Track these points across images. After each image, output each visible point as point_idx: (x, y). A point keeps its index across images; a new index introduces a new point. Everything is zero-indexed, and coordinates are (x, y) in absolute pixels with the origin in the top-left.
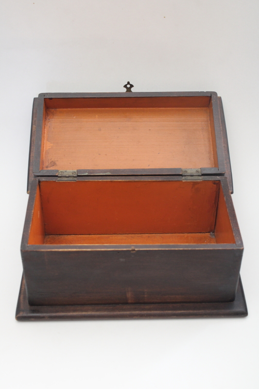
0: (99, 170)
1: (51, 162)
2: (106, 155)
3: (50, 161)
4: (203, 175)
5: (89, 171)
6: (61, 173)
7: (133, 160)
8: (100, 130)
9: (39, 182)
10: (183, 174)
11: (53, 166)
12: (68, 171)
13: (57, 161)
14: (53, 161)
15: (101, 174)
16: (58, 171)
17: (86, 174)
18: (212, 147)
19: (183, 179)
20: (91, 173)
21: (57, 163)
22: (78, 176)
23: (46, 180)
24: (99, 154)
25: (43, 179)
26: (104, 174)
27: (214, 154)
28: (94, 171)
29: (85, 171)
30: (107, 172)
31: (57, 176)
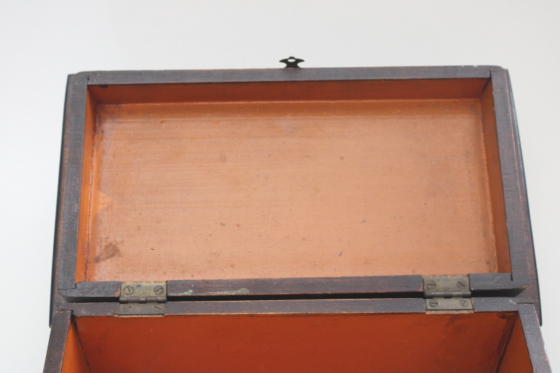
0: (219, 282)
1: (107, 247)
2: (238, 226)
3: (104, 244)
4: (476, 294)
5: (196, 285)
6: (127, 290)
7: (304, 239)
8: (223, 159)
9: (73, 318)
10: (427, 293)
11: (112, 256)
12: (144, 284)
13: (122, 242)
14: (111, 244)
15: (226, 293)
16: (119, 285)
17: (189, 293)
18: (489, 203)
19: (427, 307)
20: (201, 290)
21: (121, 248)
22: (170, 299)
23: (88, 314)
24: (223, 225)
25: (83, 310)
26: (233, 293)
27: (494, 223)
28: (207, 283)
29: (186, 285)
30: (239, 288)
31: (116, 300)
